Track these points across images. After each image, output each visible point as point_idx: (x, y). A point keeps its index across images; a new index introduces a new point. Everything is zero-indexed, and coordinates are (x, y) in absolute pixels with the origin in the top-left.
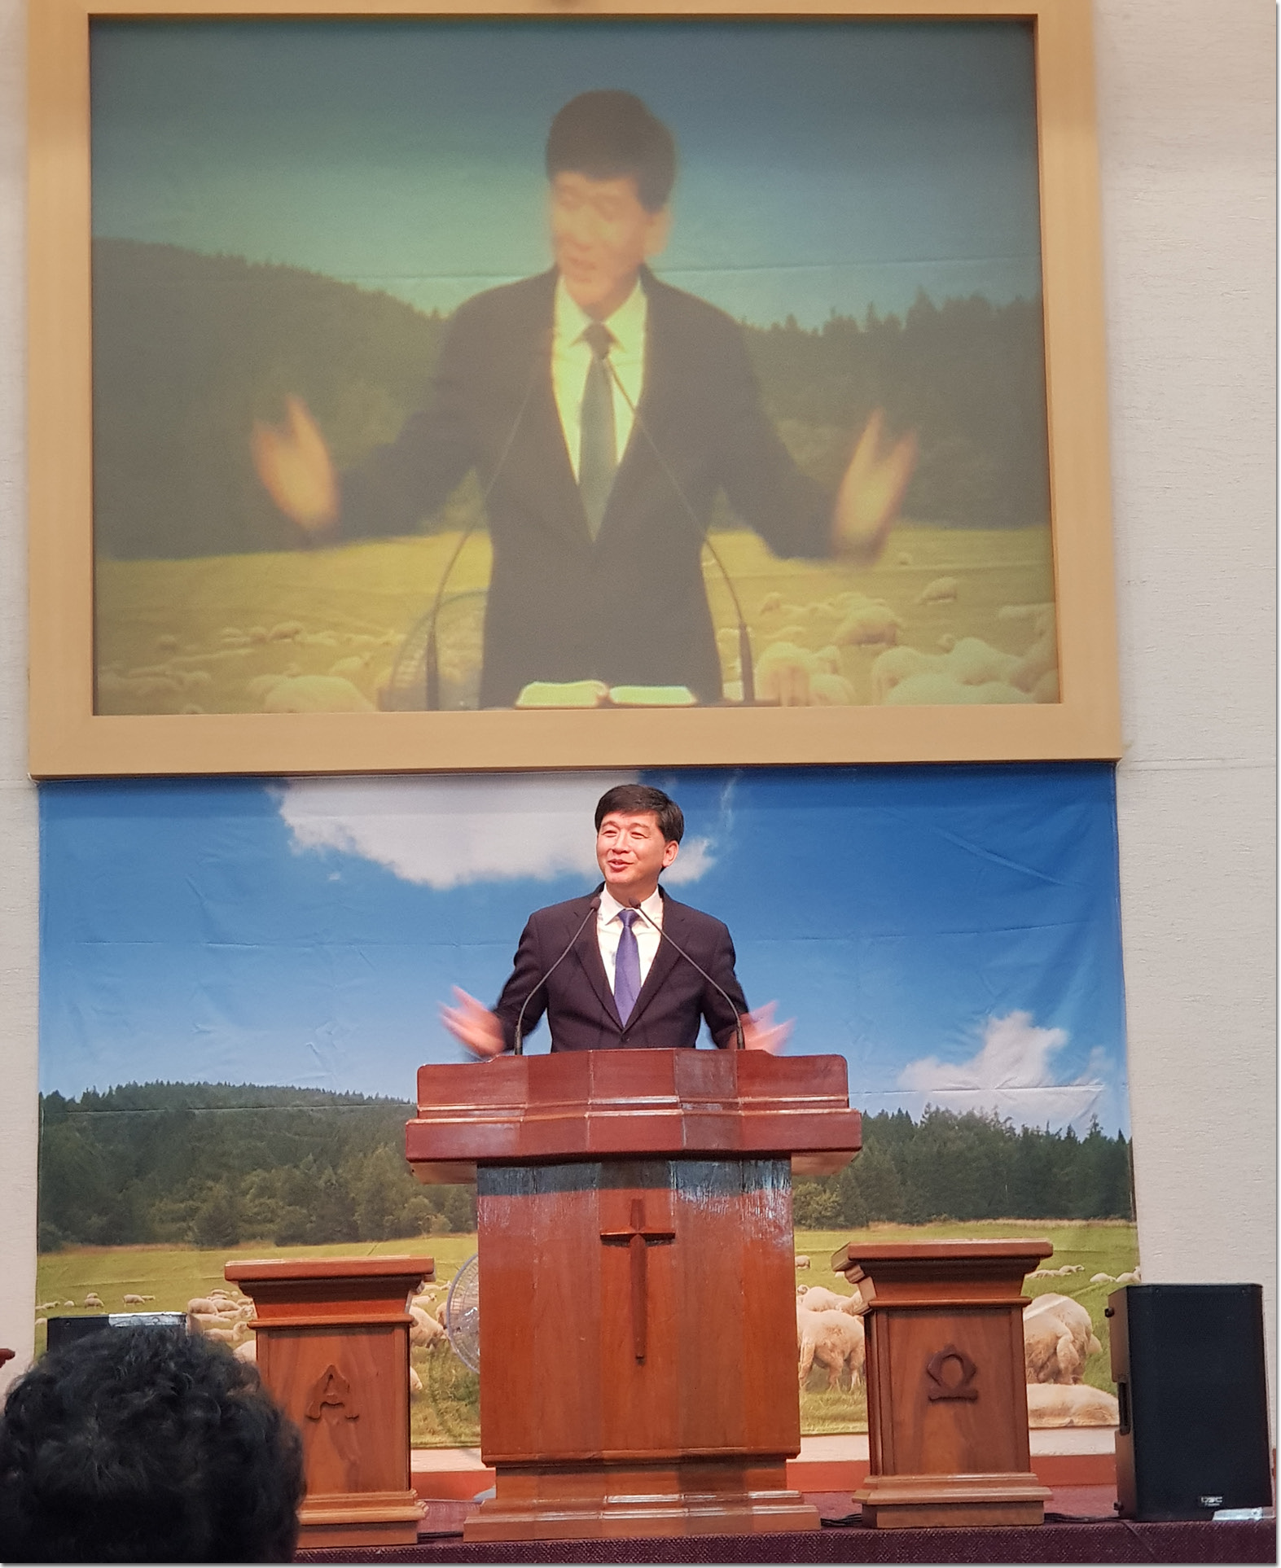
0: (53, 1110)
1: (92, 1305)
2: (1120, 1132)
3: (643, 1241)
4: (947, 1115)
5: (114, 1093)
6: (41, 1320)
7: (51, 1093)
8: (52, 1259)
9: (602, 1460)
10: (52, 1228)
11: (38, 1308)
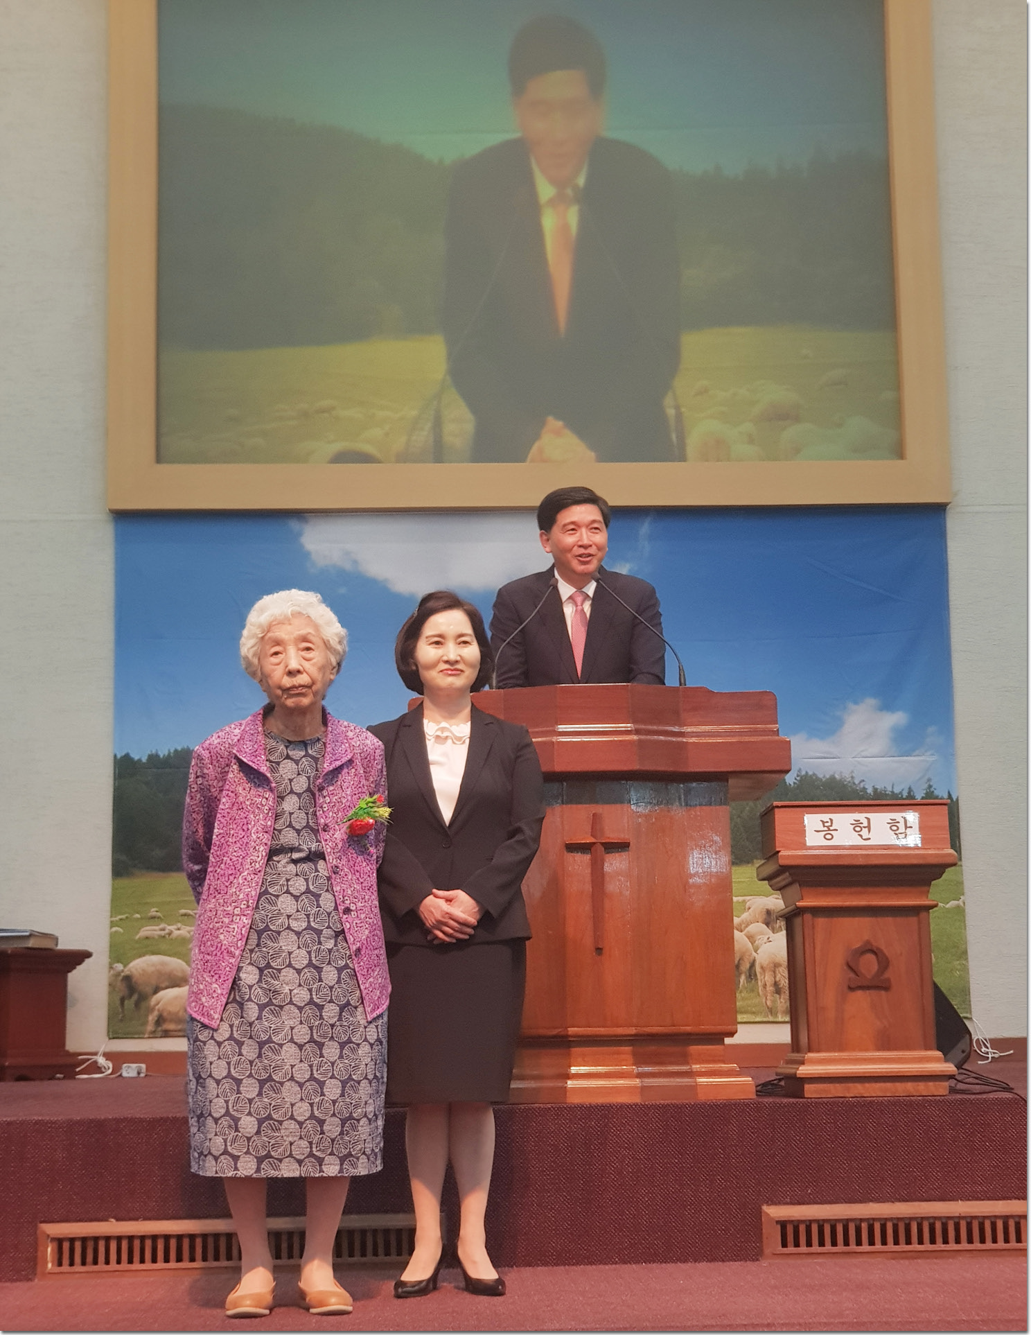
0: (125, 768)
1: (153, 918)
2: (949, 792)
3: (603, 849)
4: (814, 778)
5: (172, 755)
6: (114, 929)
7: (123, 754)
8: (124, 882)
9: (568, 1036)
10: (124, 858)
11: (114, 919)
